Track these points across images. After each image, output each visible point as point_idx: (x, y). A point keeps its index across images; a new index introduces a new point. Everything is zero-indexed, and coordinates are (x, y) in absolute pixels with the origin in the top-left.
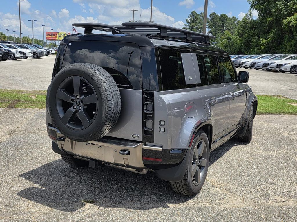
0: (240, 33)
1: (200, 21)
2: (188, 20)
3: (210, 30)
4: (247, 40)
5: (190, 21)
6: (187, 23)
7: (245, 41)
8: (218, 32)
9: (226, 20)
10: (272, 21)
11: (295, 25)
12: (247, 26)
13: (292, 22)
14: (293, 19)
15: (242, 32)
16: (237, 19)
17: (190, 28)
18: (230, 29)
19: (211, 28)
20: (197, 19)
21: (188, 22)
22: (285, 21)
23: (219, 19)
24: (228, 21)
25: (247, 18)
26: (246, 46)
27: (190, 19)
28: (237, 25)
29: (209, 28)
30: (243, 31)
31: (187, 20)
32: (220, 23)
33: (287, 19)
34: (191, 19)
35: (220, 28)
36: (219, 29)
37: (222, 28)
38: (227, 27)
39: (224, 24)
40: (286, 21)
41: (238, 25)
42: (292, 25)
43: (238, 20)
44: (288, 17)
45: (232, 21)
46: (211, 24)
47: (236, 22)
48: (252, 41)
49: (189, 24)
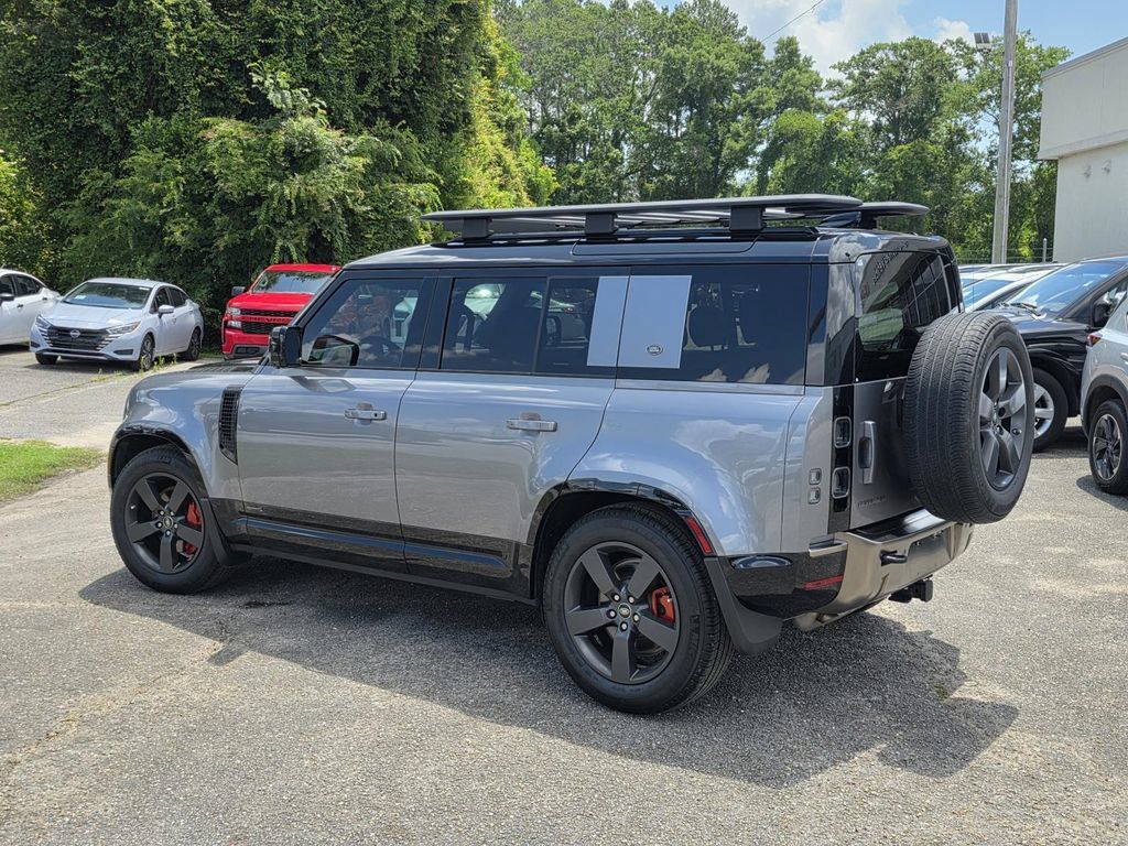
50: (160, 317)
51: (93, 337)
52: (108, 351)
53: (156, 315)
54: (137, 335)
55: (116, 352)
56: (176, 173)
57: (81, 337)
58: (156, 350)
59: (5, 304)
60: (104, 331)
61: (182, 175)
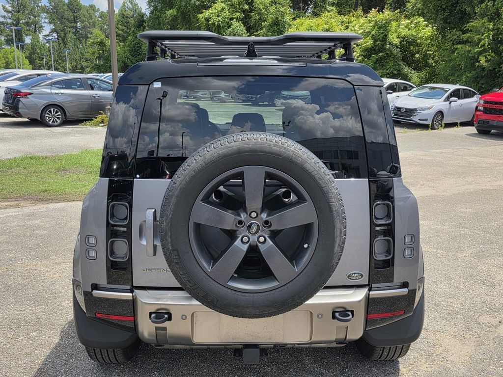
0: (120, 34)
1: (31, 11)
2: (7, 6)
3: (52, 26)
4: (134, 47)
5: (10, 9)
6: (5, 14)
7: (131, 48)
8: (69, 32)
9: (79, 10)
10: (175, 16)
11: (216, 23)
12: (129, 22)
13: (211, 18)
14: (212, 13)
15: (122, 32)
16: (98, 9)
17: (13, 23)
18: (89, 25)
19: (54, 23)
20: (25, 7)
21: (8, 12)
22: (201, 16)
23: (66, 8)
24: (83, 12)
25: (127, 9)
26: (133, 56)
27: (10, 5)
28: (100, 19)
29: (50, 23)
30: (122, 30)
31: (4, 7)
32: (70, 15)
33: (204, 14)
34: (13, 6)
35: (72, 24)
36: (69, 26)
37: (75, 25)
38: (83, 22)
39: (77, 17)
40: (203, 17)
41: (102, 19)
42: (213, 24)
43: (101, 10)
44: (204, 11)
45: (92, 12)
46: (54, 16)
47: (97, 14)
48: (143, 48)
49: (10, 15)
50: (450, 103)
51: (410, 112)
52: (416, 119)
53: (448, 102)
54: (433, 111)
55: (419, 120)
56: (489, 30)
57: (405, 112)
58: (444, 119)
59: (388, 95)
60: (415, 110)
61: (492, 31)
